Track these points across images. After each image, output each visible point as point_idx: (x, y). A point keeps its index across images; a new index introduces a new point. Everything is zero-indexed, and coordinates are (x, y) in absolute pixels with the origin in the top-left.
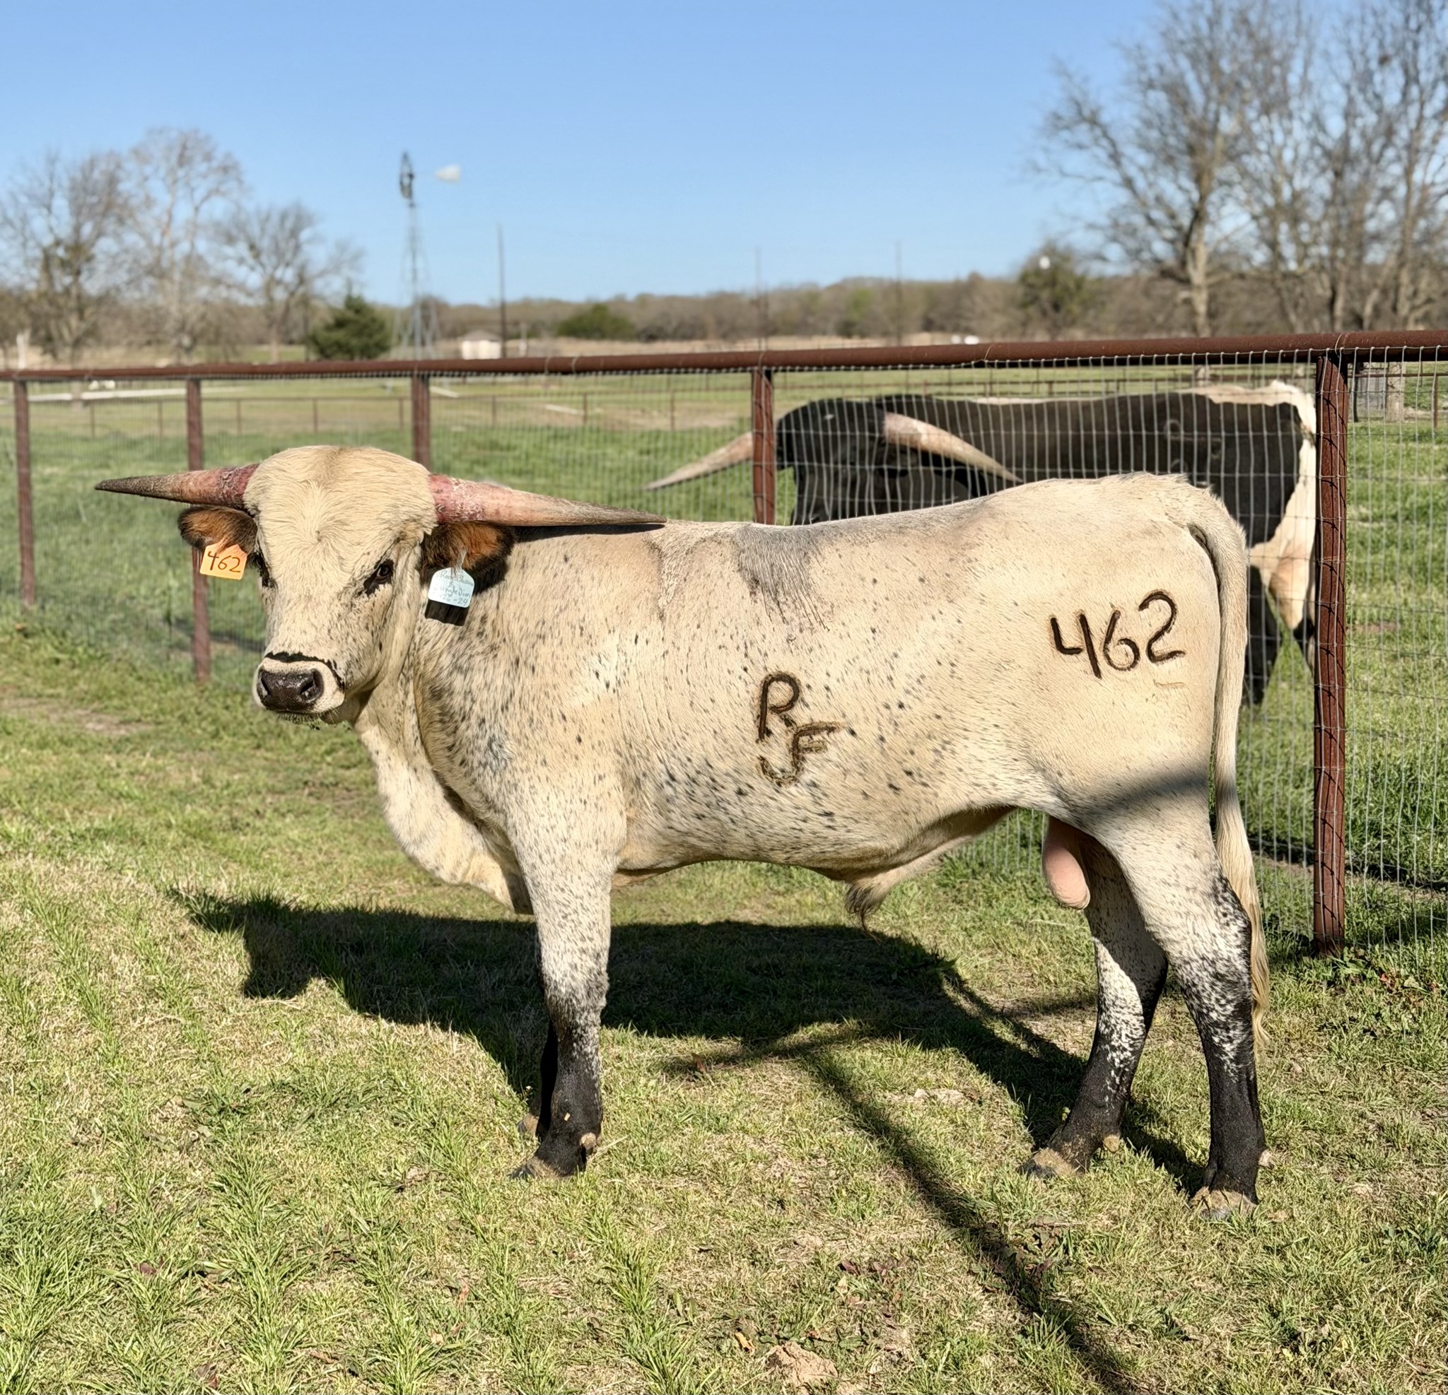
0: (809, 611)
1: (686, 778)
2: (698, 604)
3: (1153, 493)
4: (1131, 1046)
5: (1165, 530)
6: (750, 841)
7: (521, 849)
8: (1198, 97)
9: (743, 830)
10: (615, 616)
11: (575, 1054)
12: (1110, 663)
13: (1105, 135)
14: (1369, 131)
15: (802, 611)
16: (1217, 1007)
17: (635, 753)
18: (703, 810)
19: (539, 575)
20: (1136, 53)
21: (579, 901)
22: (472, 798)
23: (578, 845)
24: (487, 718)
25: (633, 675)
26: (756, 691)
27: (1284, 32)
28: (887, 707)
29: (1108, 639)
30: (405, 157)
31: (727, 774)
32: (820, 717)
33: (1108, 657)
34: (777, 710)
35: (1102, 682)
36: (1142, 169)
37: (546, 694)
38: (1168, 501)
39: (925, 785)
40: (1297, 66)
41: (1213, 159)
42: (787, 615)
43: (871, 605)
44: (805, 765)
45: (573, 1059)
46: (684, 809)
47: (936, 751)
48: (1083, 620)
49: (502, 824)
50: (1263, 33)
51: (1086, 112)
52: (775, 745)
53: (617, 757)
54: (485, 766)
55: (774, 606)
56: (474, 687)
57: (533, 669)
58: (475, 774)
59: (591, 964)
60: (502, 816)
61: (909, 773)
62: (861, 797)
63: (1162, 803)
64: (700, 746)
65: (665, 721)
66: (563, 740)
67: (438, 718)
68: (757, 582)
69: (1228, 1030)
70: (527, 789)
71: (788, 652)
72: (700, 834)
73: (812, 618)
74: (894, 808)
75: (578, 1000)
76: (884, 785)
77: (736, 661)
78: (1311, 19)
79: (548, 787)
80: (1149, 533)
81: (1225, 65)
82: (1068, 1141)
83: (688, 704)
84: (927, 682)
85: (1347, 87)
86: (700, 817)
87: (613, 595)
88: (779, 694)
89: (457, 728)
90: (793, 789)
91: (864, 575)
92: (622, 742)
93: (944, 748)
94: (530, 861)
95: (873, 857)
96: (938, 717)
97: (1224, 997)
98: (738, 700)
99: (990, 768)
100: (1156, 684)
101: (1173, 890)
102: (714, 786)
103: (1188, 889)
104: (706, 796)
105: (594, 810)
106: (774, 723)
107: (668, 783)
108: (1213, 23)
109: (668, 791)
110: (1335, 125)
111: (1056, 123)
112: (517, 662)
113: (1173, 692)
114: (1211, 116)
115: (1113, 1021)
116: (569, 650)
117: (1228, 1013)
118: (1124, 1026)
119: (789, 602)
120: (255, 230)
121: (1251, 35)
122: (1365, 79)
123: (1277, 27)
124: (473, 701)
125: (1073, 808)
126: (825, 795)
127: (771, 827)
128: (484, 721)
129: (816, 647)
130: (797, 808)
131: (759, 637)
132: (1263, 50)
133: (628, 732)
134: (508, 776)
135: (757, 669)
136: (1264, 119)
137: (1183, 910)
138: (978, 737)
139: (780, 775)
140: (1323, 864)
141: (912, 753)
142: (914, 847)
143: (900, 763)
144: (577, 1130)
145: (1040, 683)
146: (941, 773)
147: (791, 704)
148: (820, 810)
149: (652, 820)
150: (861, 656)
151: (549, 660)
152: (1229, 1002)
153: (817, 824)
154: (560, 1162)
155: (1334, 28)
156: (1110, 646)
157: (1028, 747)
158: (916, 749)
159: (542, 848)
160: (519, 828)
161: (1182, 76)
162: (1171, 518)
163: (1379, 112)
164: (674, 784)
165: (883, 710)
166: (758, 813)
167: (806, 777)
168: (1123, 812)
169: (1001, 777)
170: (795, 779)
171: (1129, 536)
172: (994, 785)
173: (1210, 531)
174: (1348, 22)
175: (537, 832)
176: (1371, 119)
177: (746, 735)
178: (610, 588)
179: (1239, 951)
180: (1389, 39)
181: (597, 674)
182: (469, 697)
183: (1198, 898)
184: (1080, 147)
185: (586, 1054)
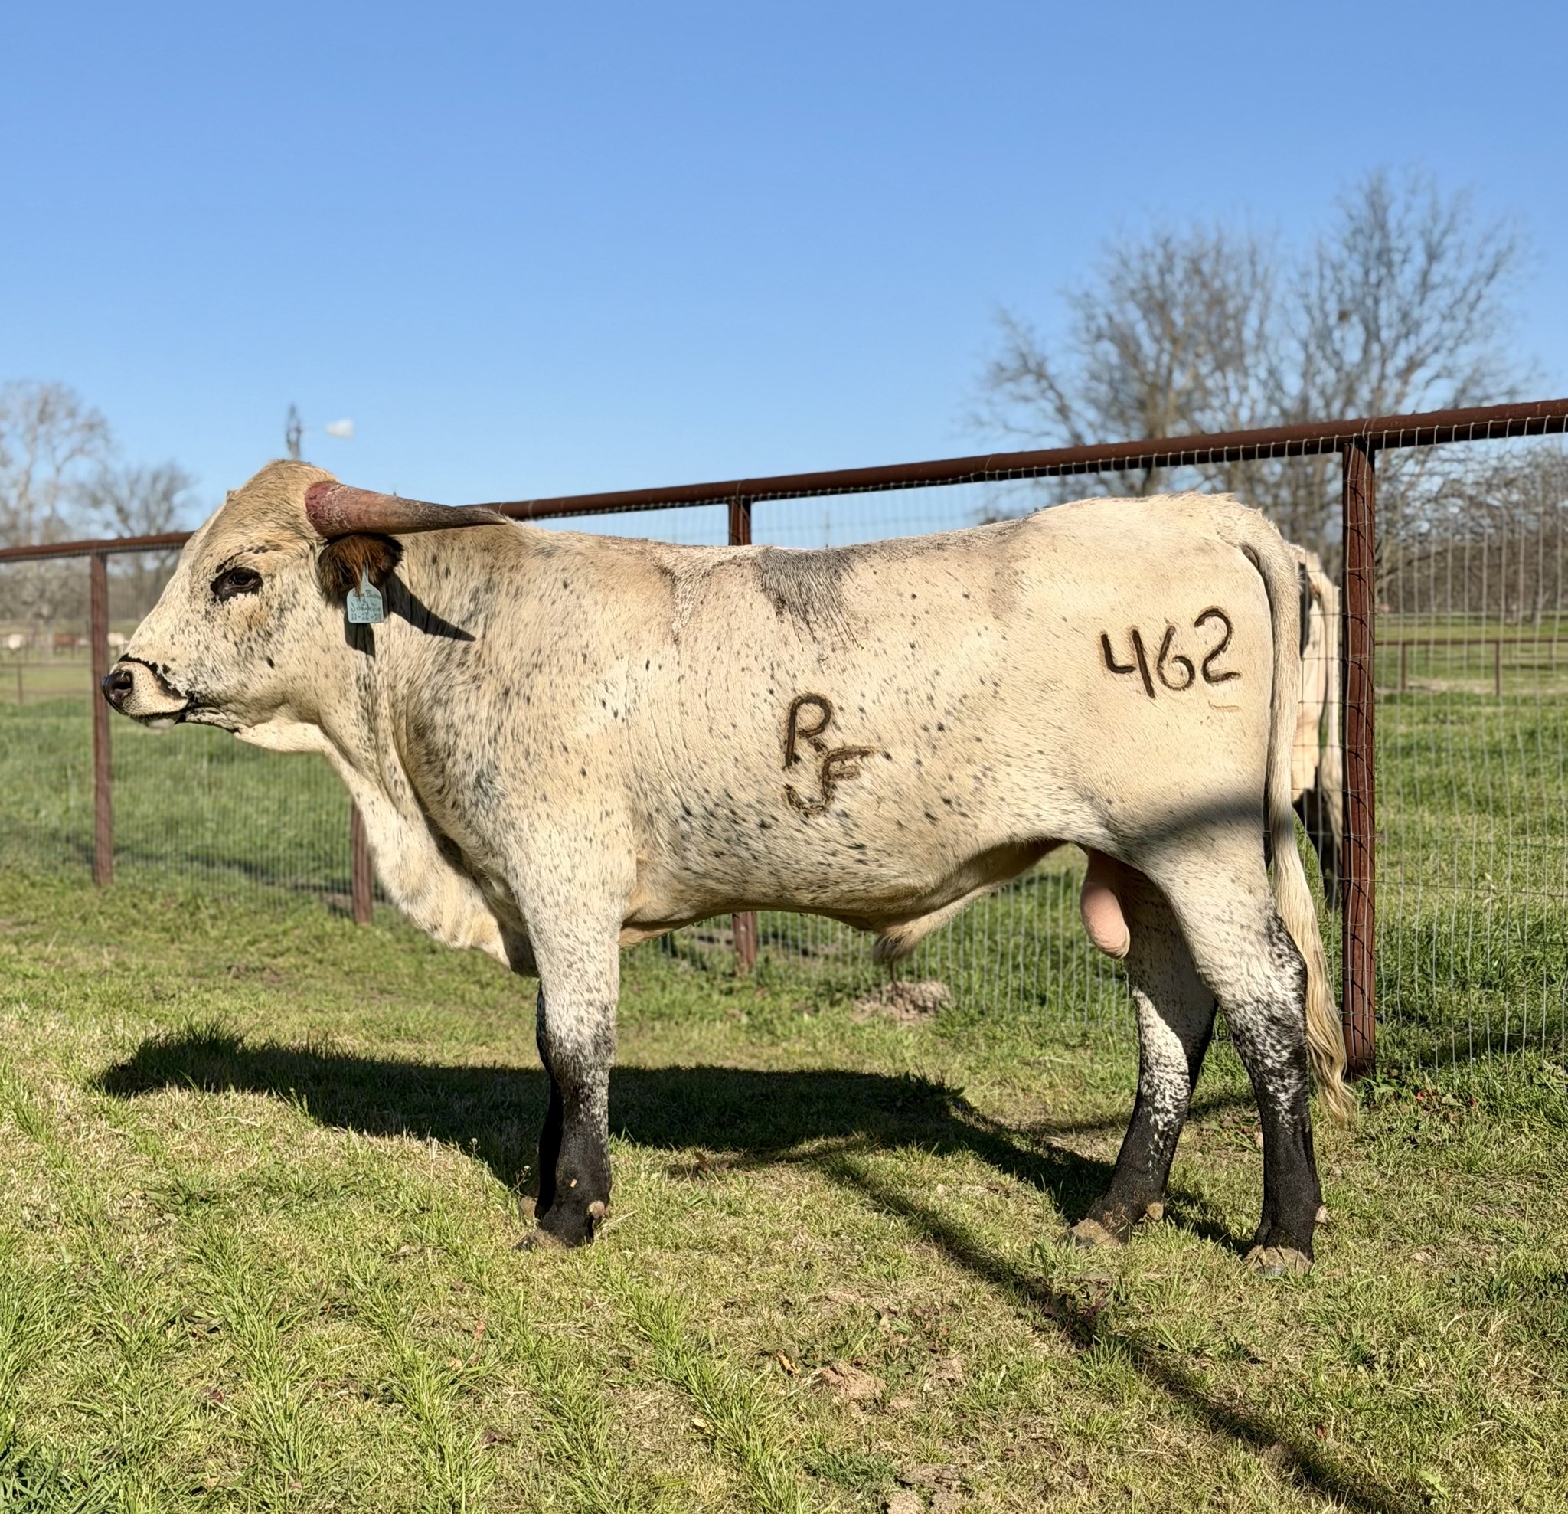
0: (841, 630)
1: (702, 811)
2: (717, 627)
3: (1205, 511)
4: (1175, 1107)
5: (1218, 548)
6: (773, 879)
7: (523, 894)
8: (1149, 347)
9: (766, 867)
10: (624, 641)
11: (581, 1116)
12: (1164, 682)
13: (1051, 387)
14: (1329, 391)
15: (834, 630)
16: (1272, 1054)
17: (646, 786)
18: (723, 846)
19: (536, 602)
20: (1085, 302)
21: (585, 948)
22: (469, 842)
23: (583, 886)
24: (474, 752)
25: (643, 703)
26: (783, 714)
27: (1239, 283)
28: (926, 729)
29: (1163, 656)
30: (293, 411)
31: (750, 806)
32: (852, 741)
33: (1162, 676)
34: (805, 734)
35: (1156, 702)
36: (1090, 425)
37: (545, 726)
38: (1220, 519)
39: (964, 815)
40: (1252, 320)
41: (1166, 413)
42: (819, 634)
43: (910, 619)
44: (836, 793)
45: (579, 1122)
46: (701, 847)
47: (976, 777)
48: (1136, 636)
49: (501, 870)
50: (1217, 284)
51: (1032, 364)
52: (802, 772)
53: (627, 791)
54: (476, 805)
55: (804, 626)
56: (456, 719)
57: (528, 700)
58: (468, 816)
59: (599, 1017)
60: (501, 860)
61: (947, 802)
62: (895, 827)
63: (1217, 833)
64: (719, 775)
65: (680, 749)
66: (565, 773)
67: (424, 759)
68: (784, 602)
69: (1283, 1078)
70: (525, 827)
71: (819, 673)
72: (718, 874)
73: (845, 637)
74: (930, 840)
75: (585, 1058)
76: (920, 814)
77: (762, 683)
78: (1266, 270)
79: (549, 824)
80: (1201, 549)
81: (1178, 317)
82: (1109, 1210)
83: (706, 729)
84: (969, 702)
85: (1305, 345)
86: (718, 855)
87: (620, 620)
88: (810, 716)
89: (444, 766)
90: (821, 820)
91: (902, 590)
92: (632, 775)
93: (985, 775)
94: (532, 905)
95: (906, 897)
96: (979, 740)
97: (1279, 1042)
98: (762, 724)
99: (1034, 797)
100: (1211, 706)
101: (1227, 927)
102: (734, 819)
103: (1242, 927)
104: (726, 830)
105: (600, 848)
106: (804, 749)
107: (683, 818)
108: (1165, 270)
109: (684, 826)
110: (1293, 384)
111: (1000, 375)
112: (507, 693)
113: (1227, 714)
114: (1164, 371)
115: (1156, 1081)
116: (570, 679)
117: (1284, 1059)
118: (1168, 1086)
119: (821, 620)
120: (123, 492)
121: (1204, 285)
122: (1324, 336)
123: (1231, 278)
124: (457, 735)
125: (1121, 839)
126: (856, 825)
127: (797, 862)
128: (470, 756)
129: (849, 667)
130: (826, 841)
131: (786, 658)
132: (1217, 301)
133: (638, 763)
134: (502, 814)
135: (785, 692)
136: (1218, 375)
137: (1236, 949)
138: (1021, 764)
139: (808, 805)
140: (1353, 983)
141: (951, 778)
142: (947, 889)
143: (938, 790)
144: (584, 1197)
145: (1089, 705)
146: (982, 803)
147: (822, 727)
148: (850, 842)
149: (667, 860)
150: (899, 675)
151: (547, 689)
152: (1285, 1047)
153: (847, 858)
154: (566, 1232)
155: (1290, 281)
156: (1165, 664)
157: (1075, 773)
158: (955, 775)
159: (544, 890)
160: (519, 870)
161: (1132, 326)
162: (1223, 537)
163: (1338, 370)
164: (689, 818)
165: (921, 732)
166: (783, 848)
167: (836, 806)
168: (1175, 842)
169: (1046, 807)
170: (824, 809)
171: (1181, 552)
172: (1038, 815)
173: (1263, 552)
174: (1305, 275)
175: (539, 873)
176: (1330, 375)
177: (772, 762)
178: (617, 612)
179: (1294, 994)
180: (1348, 293)
181: (604, 704)
182: (452, 731)
183: (1252, 937)
184: (1026, 399)
185: (593, 1116)
